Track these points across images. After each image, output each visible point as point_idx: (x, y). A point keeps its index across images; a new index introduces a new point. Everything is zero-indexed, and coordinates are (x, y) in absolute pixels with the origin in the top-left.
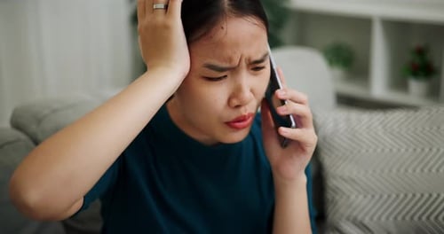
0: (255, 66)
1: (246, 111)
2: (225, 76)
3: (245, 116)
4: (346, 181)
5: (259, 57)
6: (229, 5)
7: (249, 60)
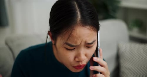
0: (88, 46)
1: (82, 63)
2: (75, 48)
3: (81, 65)
4: (127, 69)
5: (90, 42)
6: (80, 21)
7: (85, 42)
